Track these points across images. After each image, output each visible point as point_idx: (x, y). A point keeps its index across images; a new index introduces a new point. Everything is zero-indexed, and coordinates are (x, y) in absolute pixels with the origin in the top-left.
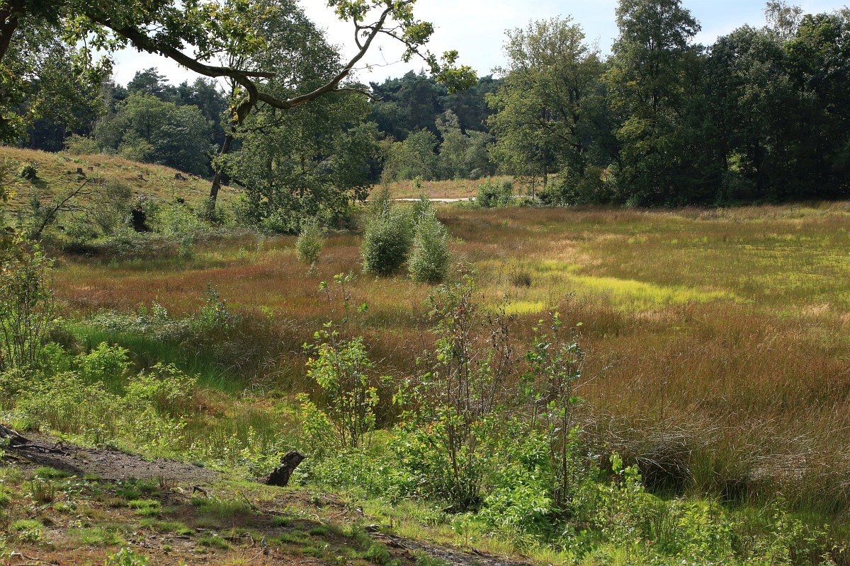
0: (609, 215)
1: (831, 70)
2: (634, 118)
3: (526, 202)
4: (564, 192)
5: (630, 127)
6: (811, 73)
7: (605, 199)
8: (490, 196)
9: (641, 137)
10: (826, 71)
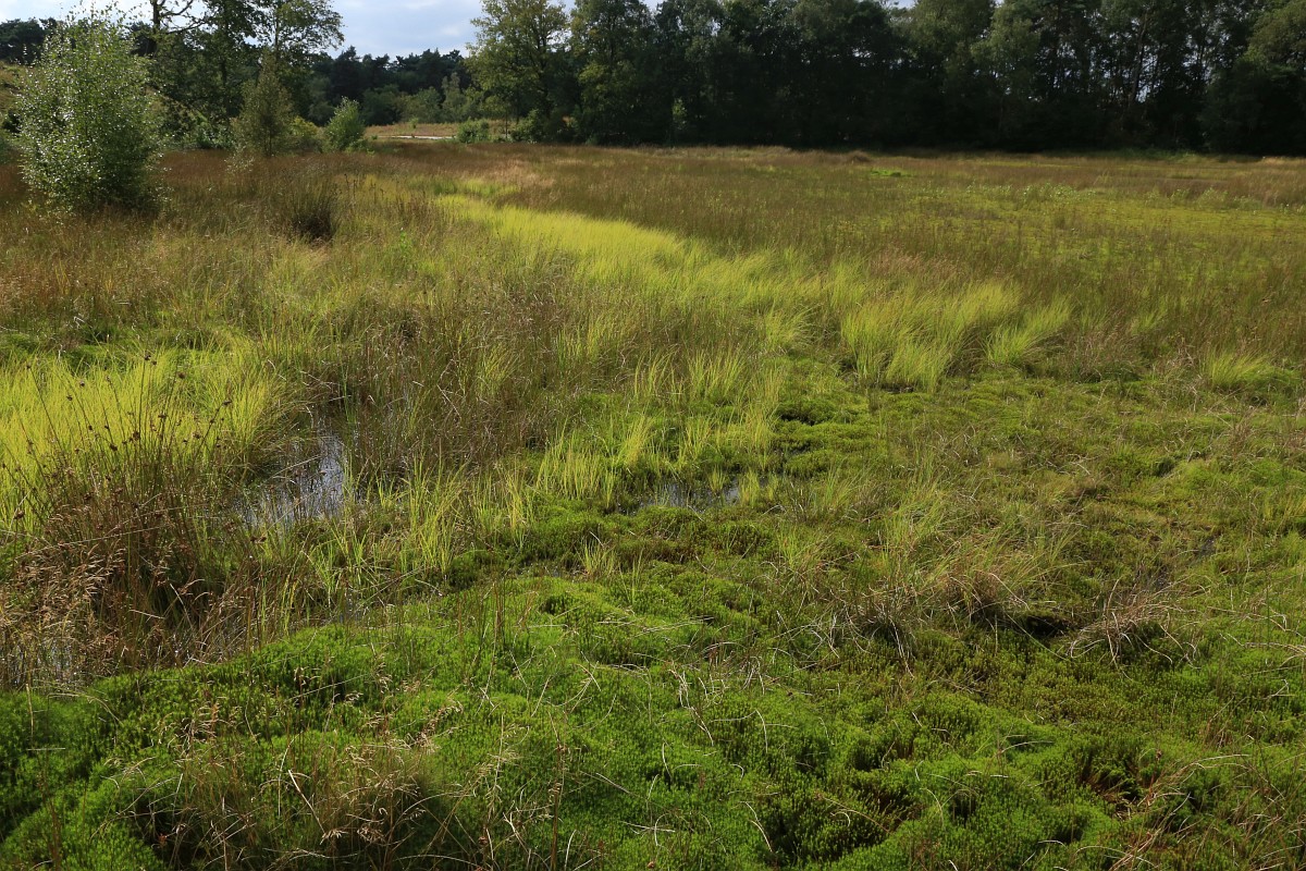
0: (571, 150)
1: (765, 28)
2: (594, 65)
3: (500, 139)
4: (533, 132)
5: (590, 71)
6: (748, 30)
7: (568, 138)
8: (469, 134)
9: (601, 81)
10: (760, 29)
